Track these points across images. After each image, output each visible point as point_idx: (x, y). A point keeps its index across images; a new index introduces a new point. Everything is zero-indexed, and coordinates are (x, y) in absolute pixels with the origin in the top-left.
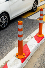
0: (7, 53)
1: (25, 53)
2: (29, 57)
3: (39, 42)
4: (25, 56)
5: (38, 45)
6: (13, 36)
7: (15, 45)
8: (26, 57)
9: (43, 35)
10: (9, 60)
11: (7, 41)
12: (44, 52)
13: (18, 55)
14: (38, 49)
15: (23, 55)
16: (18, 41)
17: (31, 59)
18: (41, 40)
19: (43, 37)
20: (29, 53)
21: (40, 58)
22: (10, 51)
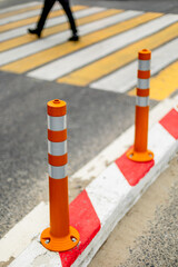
0: (8, 229)
1: (79, 229)
2: (96, 242)
3: (137, 182)
4: (77, 242)
5: (130, 195)
6: (30, 160)
7: (40, 194)
8: (83, 246)
9: (151, 154)
10: (12, 258)
11: (9, 180)
12: (155, 223)
13: (48, 236)
14: (130, 211)
15: (72, 237)
16: (50, 179)
17: (103, 252)
18: (143, 175)
19: (150, 163)
20: (95, 228)
21: (138, 249)
22: (17, 221)
